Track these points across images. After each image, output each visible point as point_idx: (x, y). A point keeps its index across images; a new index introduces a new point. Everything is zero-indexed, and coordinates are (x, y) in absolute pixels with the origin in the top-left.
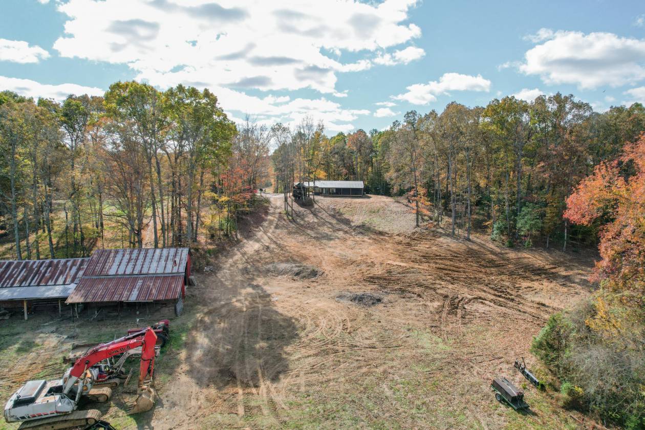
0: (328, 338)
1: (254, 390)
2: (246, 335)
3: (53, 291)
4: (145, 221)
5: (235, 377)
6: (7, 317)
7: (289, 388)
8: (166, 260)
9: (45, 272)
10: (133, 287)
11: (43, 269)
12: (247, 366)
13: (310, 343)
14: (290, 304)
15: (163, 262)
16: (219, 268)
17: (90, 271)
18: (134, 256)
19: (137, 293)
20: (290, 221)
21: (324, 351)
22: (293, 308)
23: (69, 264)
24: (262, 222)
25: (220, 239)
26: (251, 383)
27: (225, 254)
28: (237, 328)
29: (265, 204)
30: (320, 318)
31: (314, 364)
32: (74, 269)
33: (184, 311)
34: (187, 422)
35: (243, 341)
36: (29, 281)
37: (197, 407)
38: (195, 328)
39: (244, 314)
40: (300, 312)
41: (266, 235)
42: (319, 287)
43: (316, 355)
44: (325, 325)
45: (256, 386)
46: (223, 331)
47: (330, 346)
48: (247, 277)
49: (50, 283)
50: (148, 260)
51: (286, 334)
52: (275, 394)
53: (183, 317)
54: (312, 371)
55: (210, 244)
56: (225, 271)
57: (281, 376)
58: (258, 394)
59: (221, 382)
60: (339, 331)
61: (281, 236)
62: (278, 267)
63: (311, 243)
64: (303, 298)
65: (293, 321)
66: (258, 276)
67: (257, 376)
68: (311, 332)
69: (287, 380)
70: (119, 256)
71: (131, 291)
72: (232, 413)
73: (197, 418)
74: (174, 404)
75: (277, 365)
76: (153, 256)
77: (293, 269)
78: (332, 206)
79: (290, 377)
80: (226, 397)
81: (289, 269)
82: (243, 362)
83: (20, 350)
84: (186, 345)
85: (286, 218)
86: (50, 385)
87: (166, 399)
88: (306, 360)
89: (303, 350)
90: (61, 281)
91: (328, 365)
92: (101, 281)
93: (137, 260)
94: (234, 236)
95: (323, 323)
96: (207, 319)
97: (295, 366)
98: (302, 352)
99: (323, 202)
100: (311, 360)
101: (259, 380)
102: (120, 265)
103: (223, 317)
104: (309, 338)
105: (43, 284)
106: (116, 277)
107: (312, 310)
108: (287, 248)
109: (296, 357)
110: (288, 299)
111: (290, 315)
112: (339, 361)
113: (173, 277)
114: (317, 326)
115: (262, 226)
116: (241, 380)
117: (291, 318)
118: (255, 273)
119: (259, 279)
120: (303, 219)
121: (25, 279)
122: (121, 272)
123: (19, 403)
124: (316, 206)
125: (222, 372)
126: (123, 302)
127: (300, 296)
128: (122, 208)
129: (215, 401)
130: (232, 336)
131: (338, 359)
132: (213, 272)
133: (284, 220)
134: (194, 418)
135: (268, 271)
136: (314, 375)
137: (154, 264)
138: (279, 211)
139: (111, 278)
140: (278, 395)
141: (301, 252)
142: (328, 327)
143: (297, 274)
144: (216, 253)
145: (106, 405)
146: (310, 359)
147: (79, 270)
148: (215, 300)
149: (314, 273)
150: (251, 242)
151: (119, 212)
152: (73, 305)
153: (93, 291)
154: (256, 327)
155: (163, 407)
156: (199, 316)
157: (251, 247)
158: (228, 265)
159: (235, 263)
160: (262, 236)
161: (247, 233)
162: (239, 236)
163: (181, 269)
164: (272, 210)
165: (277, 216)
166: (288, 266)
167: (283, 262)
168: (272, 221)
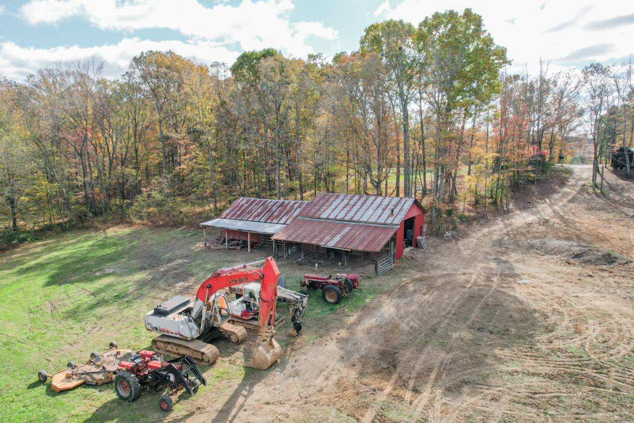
0: (593, 356)
1: (408, 395)
2: (450, 315)
5: (395, 367)
6: (239, 248)
7: (467, 413)
8: (384, 210)
9: (276, 211)
10: (338, 233)
11: (274, 208)
12: (423, 357)
13: (549, 354)
14: (545, 293)
15: (380, 211)
16: (465, 235)
17: (305, 212)
18: (352, 202)
19: (339, 239)
20: (597, 195)
21: (571, 375)
22: (546, 298)
23: (296, 206)
24: (552, 193)
25: (485, 207)
26: (412, 383)
27: (482, 222)
28: (443, 305)
29: (564, 175)
30: (590, 322)
31: (538, 390)
32: (298, 211)
33: (391, 272)
34: (292, 402)
35: (439, 323)
36: (260, 217)
37: (319, 388)
38: (390, 292)
39: (464, 290)
40: (556, 306)
41: (551, 208)
42: (611, 280)
43: (551, 377)
44: (594, 335)
45: (416, 391)
46: (422, 304)
47: (589, 371)
48: (498, 250)
49: (274, 221)
50: (365, 207)
51: (513, 330)
52: (438, 414)
53: (383, 278)
54: (529, 401)
55: (469, 211)
56: (472, 239)
57: (466, 389)
58: (411, 403)
59: (373, 367)
60: (623, 352)
61: (573, 211)
62: (548, 243)
63: (622, 223)
64: (572, 289)
65: (536, 315)
66: (514, 250)
67: (429, 375)
68: (563, 338)
69: (473, 400)
70: (338, 201)
71: (334, 236)
72: (354, 416)
73: (306, 403)
74: (297, 374)
75: (469, 371)
76: (372, 203)
77: (572, 249)
79: (479, 397)
80: (363, 389)
81: (566, 247)
82: (420, 350)
84: (365, 308)
85: (591, 191)
86: (191, 305)
87: (293, 363)
88: (526, 379)
89: (530, 362)
90: (283, 220)
91: (568, 402)
92: (311, 223)
93: (353, 206)
94: (505, 206)
95: (593, 330)
97: (500, 382)
98: (526, 364)
100: (535, 381)
101: (426, 383)
102: (334, 209)
103: (433, 289)
104: (551, 346)
105: (270, 221)
106: (327, 221)
107: (581, 308)
108: (577, 224)
109: (510, 369)
110: (544, 285)
111: (534, 306)
112: (597, 404)
113: (385, 227)
114: (578, 332)
115: (548, 198)
116: (400, 373)
117: (535, 311)
118: (511, 247)
119: (513, 255)
120: (619, 194)
121: (258, 215)
122: (333, 216)
123: (158, 313)
125: (383, 354)
126: (320, 246)
127: (567, 285)
129: (345, 389)
130: (430, 313)
131: (597, 399)
132: (456, 238)
133: (588, 193)
134: (303, 400)
135: (532, 247)
136: (529, 409)
137: (370, 211)
138: (582, 183)
139: (321, 222)
140: (441, 419)
141: (599, 231)
142: (601, 339)
143: (577, 256)
144: (469, 222)
145: (236, 347)
146: (535, 379)
148: (438, 267)
149: (610, 260)
150: (524, 214)
153: (299, 232)
154: (471, 311)
155: (281, 372)
156: (404, 280)
157: (521, 219)
158: (479, 234)
159: (490, 233)
160: (546, 209)
161: (525, 204)
162: (511, 206)
163: (398, 220)
164: (572, 182)
165: (578, 188)
166: (564, 244)
167: (559, 238)
168: (568, 194)
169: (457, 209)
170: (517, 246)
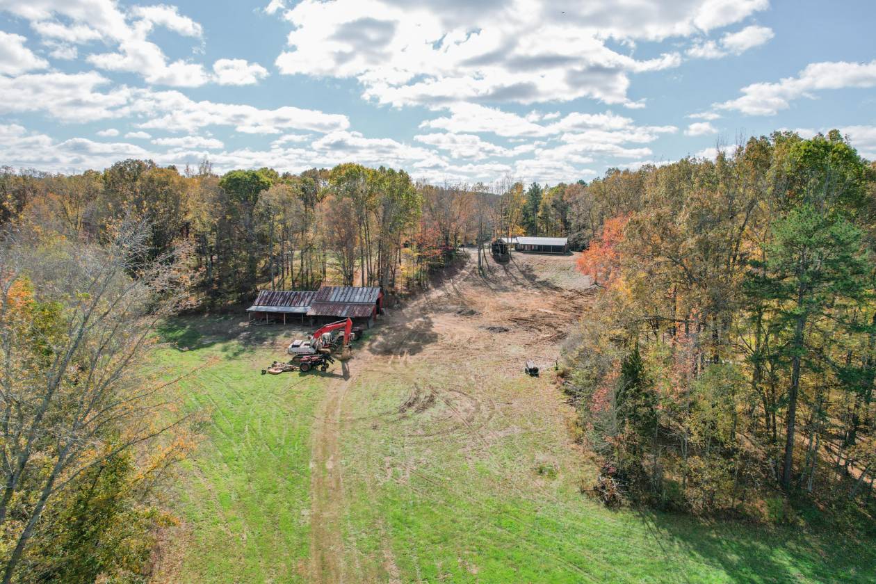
0: (455, 344)
1: (399, 358)
2: (407, 338)
3: (299, 309)
4: (355, 269)
5: (392, 352)
7: (417, 358)
8: (365, 295)
9: (293, 299)
10: (344, 309)
11: (292, 297)
12: (400, 350)
13: (441, 345)
14: (443, 328)
15: (363, 296)
16: (406, 306)
17: (319, 299)
18: (345, 291)
19: (346, 312)
20: (480, 275)
21: (447, 348)
22: (443, 330)
23: (307, 295)
24: (455, 275)
25: (414, 287)
26: (399, 354)
27: (413, 297)
28: (402, 336)
29: (465, 260)
30: (457, 335)
31: (437, 352)
32: (310, 298)
33: (374, 327)
35: (403, 341)
36: (285, 303)
37: (370, 360)
38: (379, 334)
39: (410, 331)
41: (453, 285)
42: (471, 321)
44: (457, 339)
45: (401, 356)
46: (394, 337)
47: (452, 347)
48: (423, 312)
49: (296, 305)
50: (354, 294)
52: (410, 360)
53: (373, 329)
55: (405, 290)
56: (409, 308)
57: (416, 354)
58: (401, 359)
61: (465, 287)
62: (449, 307)
63: (486, 293)
66: (432, 312)
68: (446, 341)
69: (421, 355)
70: (337, 291)
71: (342, 311)
72: (385, 363)
73: (368, 363)
74: (360, 360)
75: (417, 351)
76: (357, 292)
77: (458, 309)
78: (527, 263)
80: (384, 358)
81: (455, 309)
82: (399, 348)
83: (285, 336)
84: (371, 340)
85: (477, 272)
86: (305, 343)
87: (356, 357)
88: (434, 350)
89: (435, 347)
90: (302, 304)
91: (445, 353)
92: (325, 305)
93: (347, 294)
94: (425, 285)
95: (457, 337)
96: (387, 331)
99: (520, 258)
101: (404, 353)
102: (337, 296)
103: (396, 331)
104: (442, 343)
105: (293, 305)
106: (334, 303)
107: (455, 332)
108: (464, 295)
109: (429, 349)
110: (444, 326)
112: (452, 352)
113: (369, 305)
114: (452, 339)
115: (453, 278)
118: (430, 310)
119: (431, 314)
120: (492, 274)
121: (282, 302)
122: (337, 300)
123: (294, 346)
124: (511, 262)
125: (385, 350)
126: (337, 316)
128: (339, 259)
129: (378, 359)
130: (398, 339)
132: (400, 308)
133: (475, 274)
135: (440, 310)
136: (434, 355)
137: (358, 297)
138: (474, 265)
139: (330, 303)
141: (474, 299)
143: (459, 312)
144: (406, 297)
146: (436, 350)
147: (312, 298)
148: (396, 322)
149: (472, 313)
150: (437, 291)
151: (337, 262)
152: (309, 316)
153: (321, 310)
154: (414, 336)
155: (354, 359)
156: (383, 329)
157: (436, 294)
158: (413, 305)
159: (419, 304)
160: (449, 286)
161: (438, 284)
162: (430, 286)
163: (374, 300)
164: (468, 265)
165: (470, 270)
166: (455, 307)
167: (454, 304)
168: (464, 274)
169: (397, 289)
170: (432, 308)
